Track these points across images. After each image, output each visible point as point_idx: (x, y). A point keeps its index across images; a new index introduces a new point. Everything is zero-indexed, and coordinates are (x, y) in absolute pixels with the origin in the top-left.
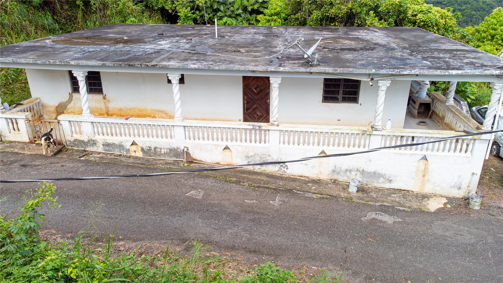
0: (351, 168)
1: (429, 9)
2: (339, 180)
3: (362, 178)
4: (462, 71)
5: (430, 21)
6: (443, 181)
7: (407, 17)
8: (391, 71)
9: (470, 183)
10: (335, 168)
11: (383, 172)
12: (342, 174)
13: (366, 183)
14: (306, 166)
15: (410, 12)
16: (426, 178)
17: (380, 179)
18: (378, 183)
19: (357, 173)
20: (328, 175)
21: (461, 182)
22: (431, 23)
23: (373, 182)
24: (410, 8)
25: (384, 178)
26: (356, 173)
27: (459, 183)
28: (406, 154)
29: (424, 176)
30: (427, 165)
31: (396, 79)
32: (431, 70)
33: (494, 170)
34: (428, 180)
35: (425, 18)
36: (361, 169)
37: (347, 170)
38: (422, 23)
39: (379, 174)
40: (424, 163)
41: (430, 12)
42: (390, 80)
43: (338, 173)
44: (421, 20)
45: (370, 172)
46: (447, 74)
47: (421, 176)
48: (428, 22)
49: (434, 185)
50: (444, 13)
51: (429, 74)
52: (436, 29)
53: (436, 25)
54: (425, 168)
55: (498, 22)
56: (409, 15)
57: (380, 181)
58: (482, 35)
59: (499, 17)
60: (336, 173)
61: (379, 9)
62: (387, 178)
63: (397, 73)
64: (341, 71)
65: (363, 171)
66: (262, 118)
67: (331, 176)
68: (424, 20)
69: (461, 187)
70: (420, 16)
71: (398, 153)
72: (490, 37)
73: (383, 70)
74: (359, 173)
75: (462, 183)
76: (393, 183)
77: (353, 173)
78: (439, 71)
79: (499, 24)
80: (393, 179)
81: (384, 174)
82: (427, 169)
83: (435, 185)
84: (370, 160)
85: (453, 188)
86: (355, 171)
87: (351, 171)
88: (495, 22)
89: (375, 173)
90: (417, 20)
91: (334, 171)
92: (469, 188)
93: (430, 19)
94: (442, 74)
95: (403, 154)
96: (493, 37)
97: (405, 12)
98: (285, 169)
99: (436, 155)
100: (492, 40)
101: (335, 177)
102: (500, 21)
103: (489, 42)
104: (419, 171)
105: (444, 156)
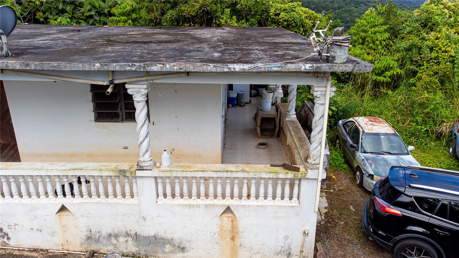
0: (116, 232)
1: (293, 8)
2: (102, 251)
3: (137, 247)
4: (250, 65)
5: (293, 20)
6: (263, 244)
7: (270, 17)
8: (129, 66)
9: (302, 246)
10: (89, 233)
11: (169, 236)
12: (104, 242)
13: (145, 253)
14: (39, 232)
15: (272, 11)
16: (238, 242)
17: (166, 246)
18: (164, 252)
19: (128, 238)
20: (82, 244)
21: (289, 246)
22: (295, 22)
23: (156, 253)
24: (271, 6)
25: (171, 244)
26: (125, 239)
27: (286, 247)
28: (198, 206)
29: (233, 239)
30: (234, 223)
31: (155, 81)
32: (199, 64)
33: (354, 210)
34: (241, 245)
35: (288, 17)
36: (133, 233)
37: (110, 235)
38: (285, 23)
39: (162, 238)
40: (230, 219)
41: (294, 11)
42: (146, 83)
43: (98, 241)
44: (284, 19)
45: (149, 237)
46: (226, 70)
47: (228, 239)
48: (291, 21)
49: (250, 251)
50: (312, 14)
51: (196, 70)
52: (302, 30)
53: (303, 26)
54: (232, 227)
55: (368, 23)
56: (271, 14)
57: (167, 250)
58: (353, 38)
59: (370, 18)
60: (93, 240)
61: (237, 7)
62: (177, 245)
63: (140, 69)
64: (36, 65)
65: (136, 234)
66: (8, 148)
67: (86, 246)
68: (286, 19)
69: (292, 252)
70: (283, 14)
71: (186, 205)
72: (361, 41)
73: (115, 64)
74: (131, 238)
75: (291, 247)
76: (187, 251)
77: (122, 239)
78: (212, 65)
79: (369, 26)
80: (187, 246)
81: (170, 238)
82: (237, 228)
83: (253, 252)
84: (144, 218)
85: (280, 255)
86: (124, 236)
87: (116, 236)
88: (366, 23)
89: (155, 237)
90: (280, 19)
91: (89, 238)
92: (303, 253)
93: (293, 18)
94: (219, 70)
95: (193, 206)
96: (364, 39)
97: (267, 11)
98: (5, 240)
99: (245, 206)
100: (363, 44)
101: (94, 247)
102: (371, 23)
103: (361, 46)
104: (225, 231)
105: (258, 206)
